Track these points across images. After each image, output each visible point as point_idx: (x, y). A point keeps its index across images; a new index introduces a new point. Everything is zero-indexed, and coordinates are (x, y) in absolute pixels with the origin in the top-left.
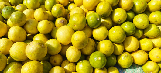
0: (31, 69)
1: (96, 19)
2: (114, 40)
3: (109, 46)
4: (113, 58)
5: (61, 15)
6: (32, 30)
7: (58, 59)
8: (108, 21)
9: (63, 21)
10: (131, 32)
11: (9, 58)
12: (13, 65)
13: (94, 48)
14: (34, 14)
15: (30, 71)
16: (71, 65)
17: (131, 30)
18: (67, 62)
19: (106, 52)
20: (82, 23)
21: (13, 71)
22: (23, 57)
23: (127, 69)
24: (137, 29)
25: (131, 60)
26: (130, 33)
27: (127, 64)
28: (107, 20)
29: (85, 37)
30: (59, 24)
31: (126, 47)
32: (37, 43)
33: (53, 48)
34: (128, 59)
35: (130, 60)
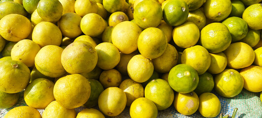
0: (72, 85)
1: (180, 8)
2: (211, 45)
3: (203, 56)
4: (208, 78)
5: (119, 7)
6: (72, 29)
7: (114, 76)
8: (198, 17)
9: (122, 16)
10: (240, 33)
11: (33, 72)
12: (40, 82)
13: (176, 59)
14: (74, 5)
15: (69, 89)
16: (137, 86)
17: (240, 30)
18: (129, 82)
19: (197, 65)
20: (156, 15)
21: (40, 92)
22: (57, 70)
23: (233, 98)
24: (250, 29)
25: (241, 81)
26: (239, 36)
27: (234, 89)
28: (197, 14)
29: (161, 36)
30: (114, 21)
31: (231, 60)
32: (82, 44)
33: (107, 56)
34: (236, 81)
35: (239, 82)
